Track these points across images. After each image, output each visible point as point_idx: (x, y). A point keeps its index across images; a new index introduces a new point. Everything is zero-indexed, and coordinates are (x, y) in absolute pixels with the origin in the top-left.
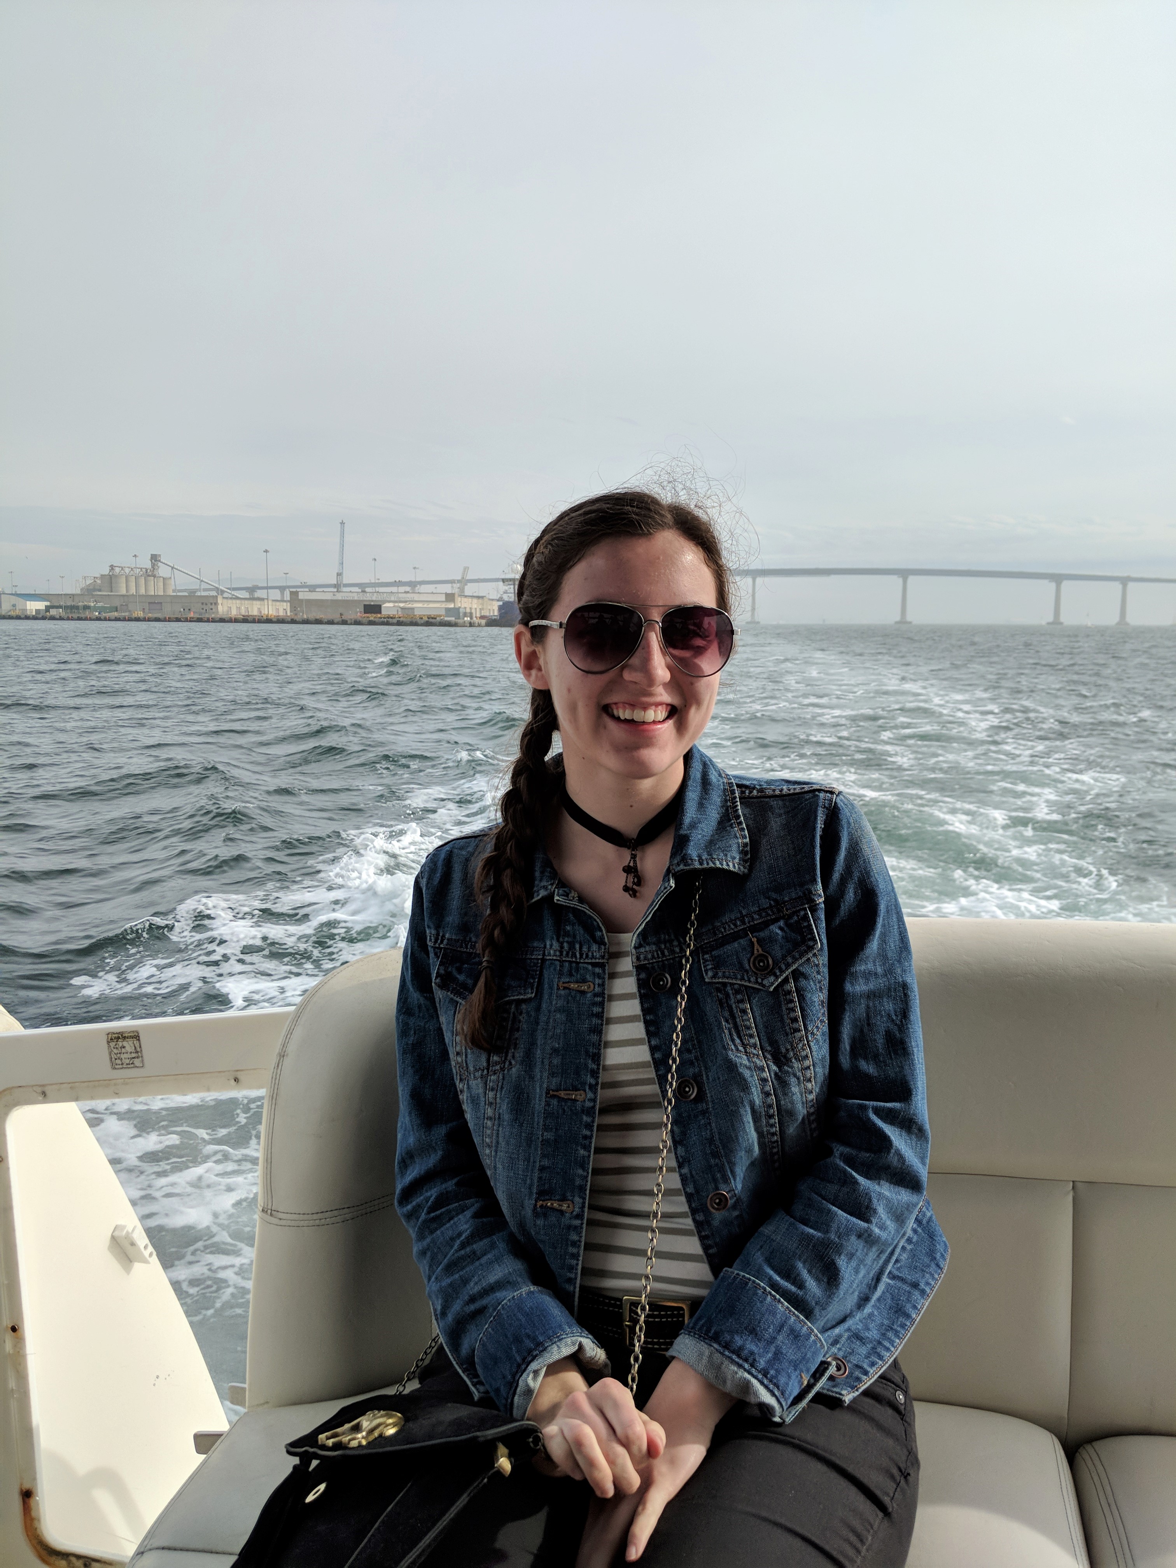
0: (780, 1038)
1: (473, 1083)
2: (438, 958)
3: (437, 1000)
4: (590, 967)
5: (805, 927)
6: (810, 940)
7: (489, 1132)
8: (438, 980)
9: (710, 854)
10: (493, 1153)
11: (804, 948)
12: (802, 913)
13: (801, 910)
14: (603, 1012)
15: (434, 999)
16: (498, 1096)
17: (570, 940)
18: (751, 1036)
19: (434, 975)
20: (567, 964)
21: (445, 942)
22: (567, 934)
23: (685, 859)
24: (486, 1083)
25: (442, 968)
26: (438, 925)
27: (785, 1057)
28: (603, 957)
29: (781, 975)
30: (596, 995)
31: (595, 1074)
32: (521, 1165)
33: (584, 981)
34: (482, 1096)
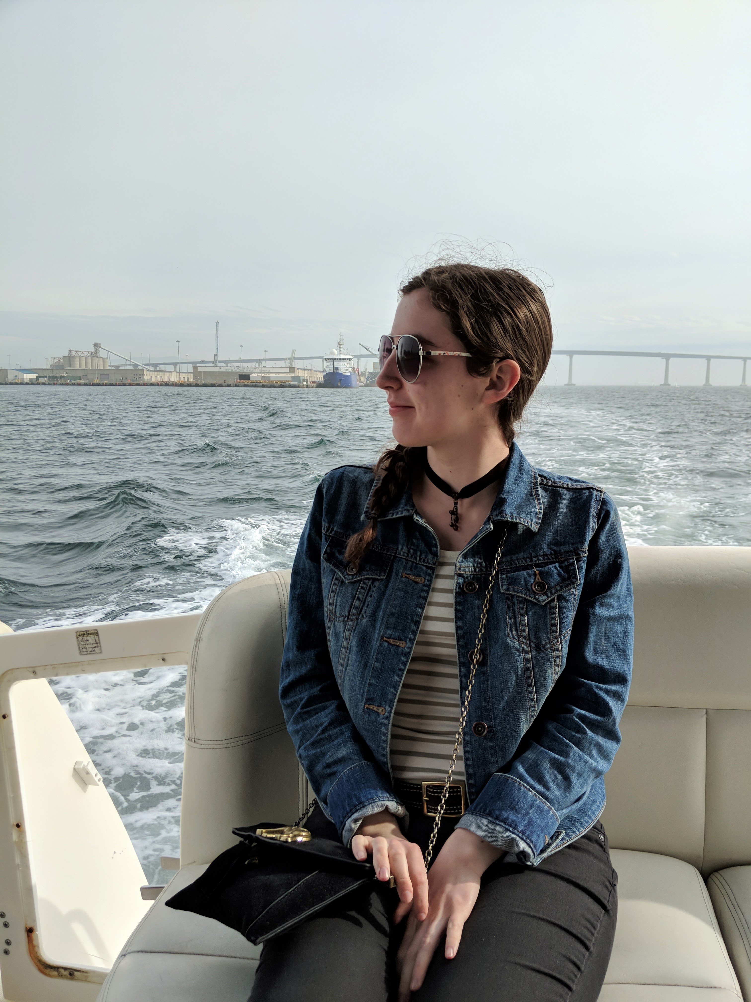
0: (543, 635)
1: (337, 624)
2: (327, 542)
3: (322, 568)
4: (424, 568)
5: (571, 570)
6: (573, 578)
7: (343, 656)
8: (325, 556)
9: (518, 514)
10: (344, 670)
11: (568, 582)
12: (571, 561)
13: (571, 559)
14: (427, 597)
15: (320, 567)
16: (352, 635)
17: (415, 548)
18: (524, 631)
19: (323, 552)
20: (410, 563)
21: (333, 532)
22: (413, 544)
23: (501, 513)
24: (345, 626)
25: (329, 548)
26: (331, 521)
27: (544, 647)
28: (434, 564)
29: (551, 596)
30: (424, 586)
31: (414, 633)
32: (358, 680)
33: (419, 576)
34: (342, 633)
